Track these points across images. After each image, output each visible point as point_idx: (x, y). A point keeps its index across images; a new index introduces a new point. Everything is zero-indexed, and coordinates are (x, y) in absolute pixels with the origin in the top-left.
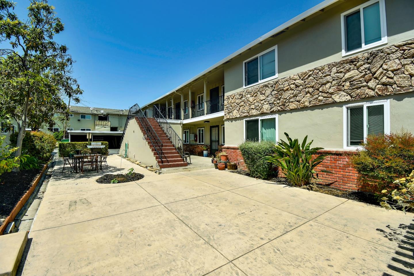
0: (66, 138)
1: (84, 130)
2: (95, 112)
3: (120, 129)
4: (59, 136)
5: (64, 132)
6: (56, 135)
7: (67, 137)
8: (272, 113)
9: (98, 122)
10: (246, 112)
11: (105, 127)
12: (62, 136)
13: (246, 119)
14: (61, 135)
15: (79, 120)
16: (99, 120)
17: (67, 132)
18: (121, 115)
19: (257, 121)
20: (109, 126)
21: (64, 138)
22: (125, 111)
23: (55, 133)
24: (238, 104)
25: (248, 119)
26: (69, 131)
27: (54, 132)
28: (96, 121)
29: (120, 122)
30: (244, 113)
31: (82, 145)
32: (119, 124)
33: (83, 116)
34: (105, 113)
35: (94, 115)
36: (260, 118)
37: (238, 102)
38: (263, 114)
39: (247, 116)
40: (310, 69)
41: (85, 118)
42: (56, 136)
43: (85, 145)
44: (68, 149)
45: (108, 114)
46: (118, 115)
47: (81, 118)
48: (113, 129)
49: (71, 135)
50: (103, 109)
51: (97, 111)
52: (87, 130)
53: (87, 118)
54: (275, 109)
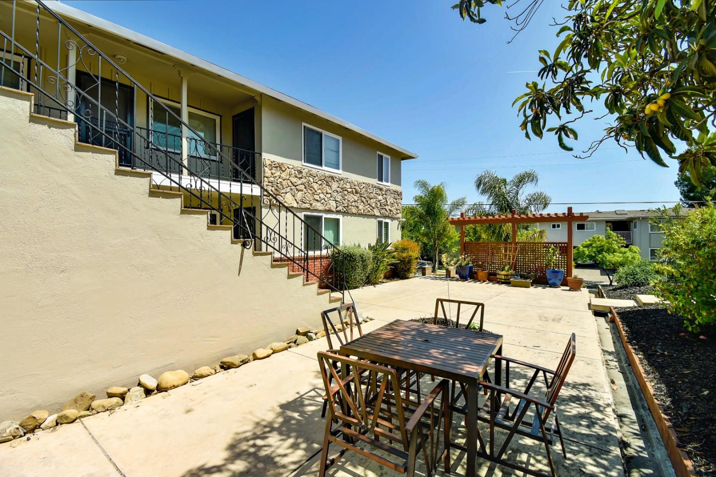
8: (338, 212)
10: (308, 202)
13: (305, 213)
19: (320, 218)
24: (296, 186)
25: (309, 213)
30: (305, 203)
36: (325, 216)
37: (296, 183)
38: (329, 211)
39: (309, 209)
40: (365, 182)
54: (340, 208)
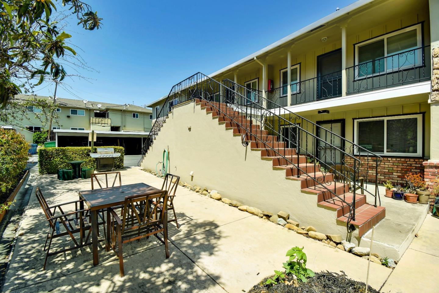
0: (51, 140)
1: (76, 129)
2: (89, 107)
3: (123, 129)
4: (41, 137)
5: (49, 132)
6: (38, 135)
7: (52, 138)
9: (94, 119)
11: (104, 126)
12: (46, 137)
14: (45, 135)
15: (68, 117)
16: (95, 116)
17: (53, 132)
18: (124, 111)
20: (109, 125)
21: (49, 141)
22: (128, 106)
23: (36, 133)
26: (55, 131)
27: (34, 132)
28: (91, 118)
29: (123, 120)
31: (81, 152)
32: (122, 122)
33: (74, 111)
34: (104, 108)
35: (89, 110)
41: (77, 114)
42: (38, 137)
43: (86, 152)
44: (56, 159)
45: (107, 110)
46: (121, 110)
47: (71, 114)
48: (114, 129)
49: (58, 137)
50: (100, 103)
51: (92, 105)
52: (80, 129)
53: (79, 114)
